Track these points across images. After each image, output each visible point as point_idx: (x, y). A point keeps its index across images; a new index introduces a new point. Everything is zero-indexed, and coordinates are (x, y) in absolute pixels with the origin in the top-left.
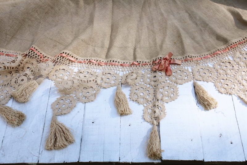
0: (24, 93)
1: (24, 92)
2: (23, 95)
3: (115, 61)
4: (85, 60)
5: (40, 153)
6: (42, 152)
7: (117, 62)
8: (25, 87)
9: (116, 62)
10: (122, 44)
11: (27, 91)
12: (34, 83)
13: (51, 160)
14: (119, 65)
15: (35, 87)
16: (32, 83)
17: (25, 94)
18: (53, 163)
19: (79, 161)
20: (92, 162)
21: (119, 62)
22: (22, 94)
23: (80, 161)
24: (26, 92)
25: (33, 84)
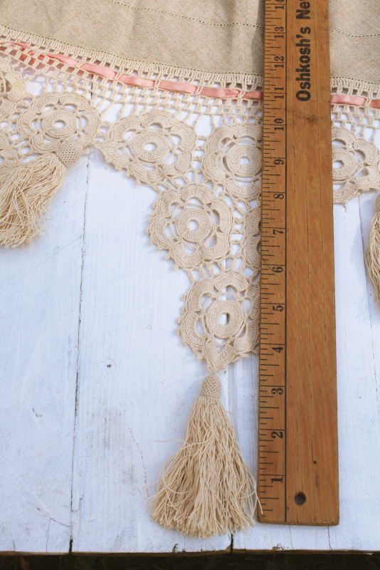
0: (17, 209)
1: (15, 205)
2: (12, 218)
3: (351, 91)
4: (233, 87)
5: (75, 506)
6: (80, 505)
7: (359, 93)
8: (16, 183)
9: (355, 91)
10: (363, 22)
11: (25, 199)
12: (51, 167)
13: (119, 539)
14: (368, 105)
15: (55, 181)
16: (43, 164)
17: (19, 212)
18: (132, 551)
19: (232, 545)
20: (286, 549)
21: (365, 93)
22: (8, 215)
23: (236, 547)
24: (22, 206)
25: (48, 171)
